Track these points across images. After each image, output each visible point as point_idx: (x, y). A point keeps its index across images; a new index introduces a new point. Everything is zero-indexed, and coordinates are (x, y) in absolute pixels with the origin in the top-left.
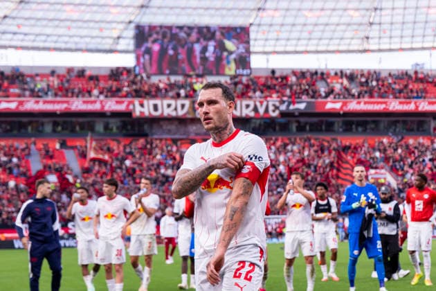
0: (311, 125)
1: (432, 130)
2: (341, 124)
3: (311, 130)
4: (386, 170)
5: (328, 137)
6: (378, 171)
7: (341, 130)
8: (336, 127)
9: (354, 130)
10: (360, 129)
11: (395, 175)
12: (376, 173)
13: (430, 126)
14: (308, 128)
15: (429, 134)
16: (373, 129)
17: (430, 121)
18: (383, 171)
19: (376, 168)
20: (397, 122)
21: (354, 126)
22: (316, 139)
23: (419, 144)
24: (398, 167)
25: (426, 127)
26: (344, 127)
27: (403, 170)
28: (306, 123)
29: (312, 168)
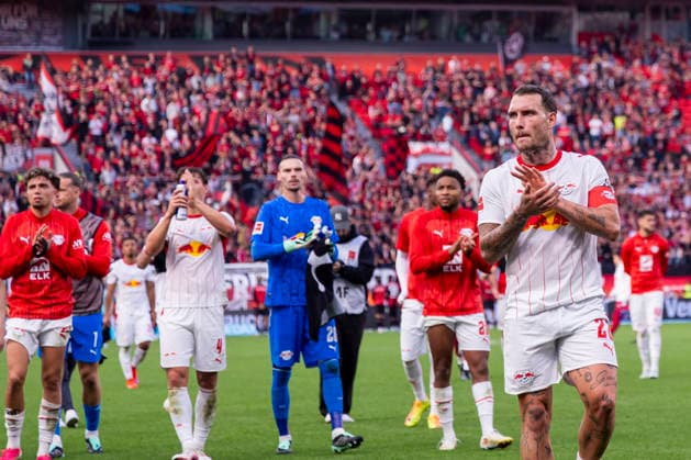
0: (256, 19)
1: (574, 40)
2: (334, 21)
3: (254, 36)
4: (452, 143)
5: (299, 54)
6: (431, 145)
7: (335, 35)
8: (322, 27)
9: (372, 37)
10: (386, 34)
11: (475, 157)
12: (426, 152)
13: (569, 27)
14: (245, 28)
15: (568, 47)
16: (420, 35)
17: (570, 15)
18: (444, 146)
19: (427, 138)
20: (487, 15)
21: (369, 27)
22: (265, 60)
23: (540, 74)
24: (484, 136)
25: (558, 30)
26: (344, 29)
27: (495, 143)
28: (242, 17)
29: (256, 137)
